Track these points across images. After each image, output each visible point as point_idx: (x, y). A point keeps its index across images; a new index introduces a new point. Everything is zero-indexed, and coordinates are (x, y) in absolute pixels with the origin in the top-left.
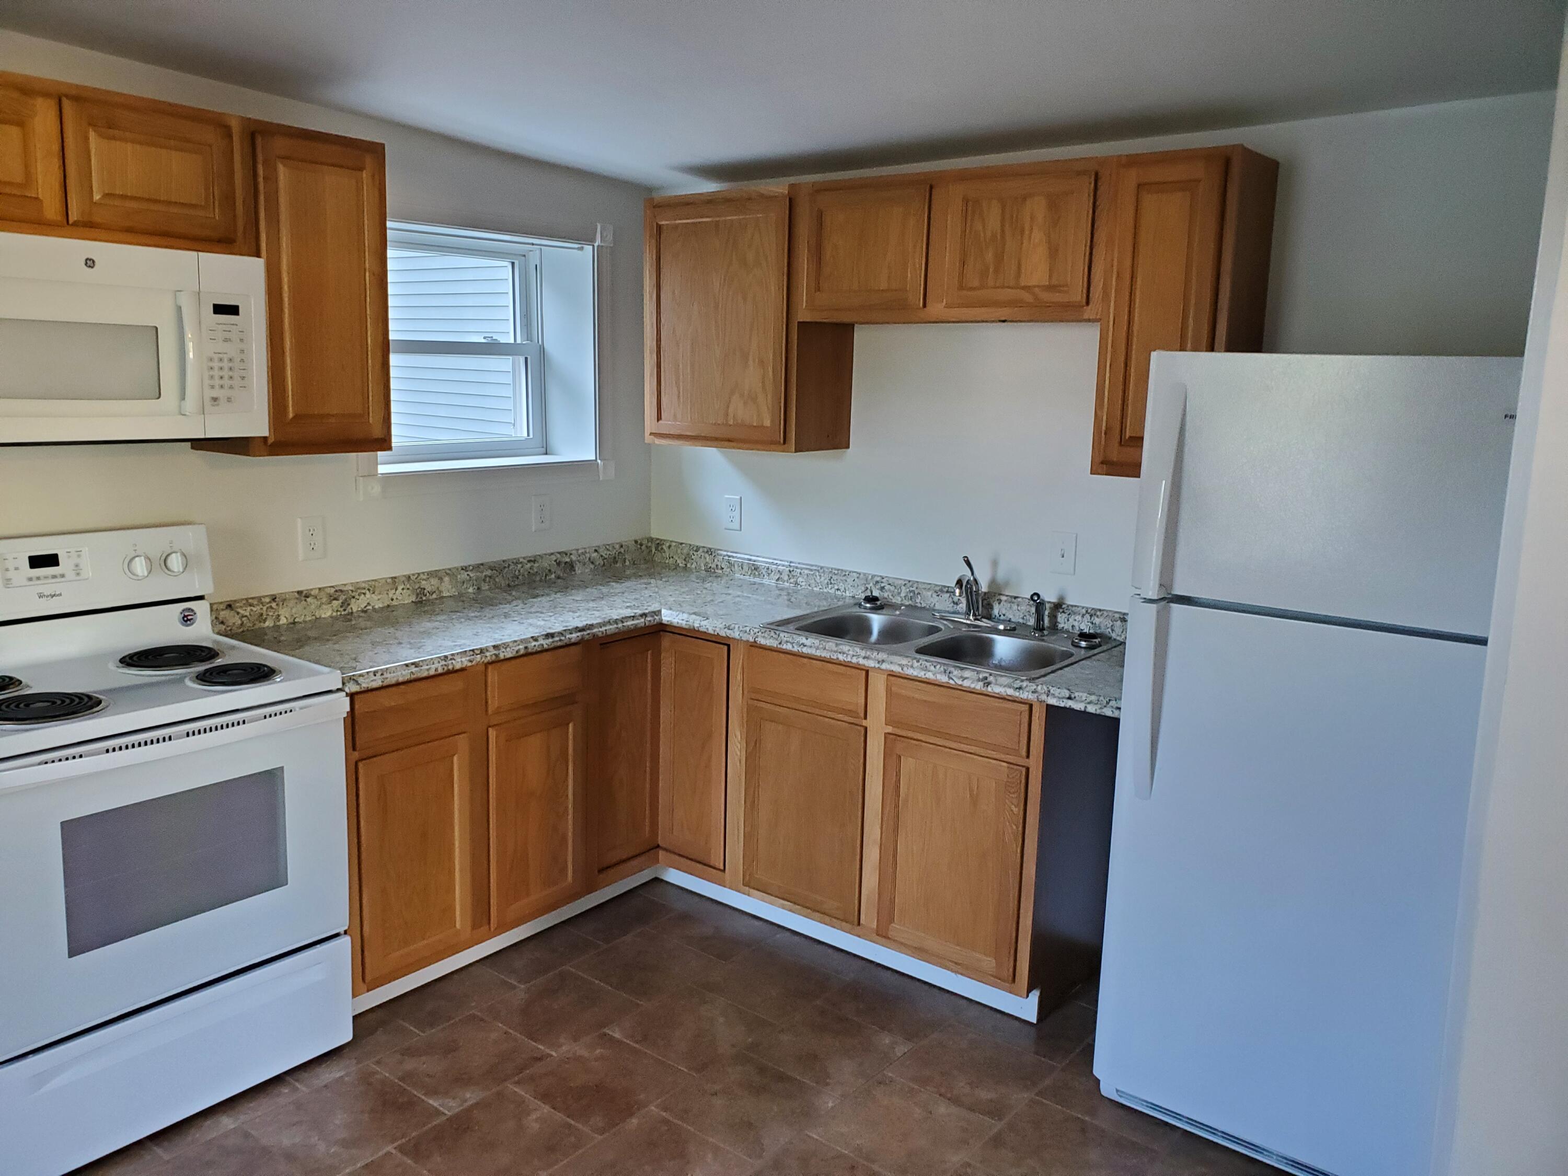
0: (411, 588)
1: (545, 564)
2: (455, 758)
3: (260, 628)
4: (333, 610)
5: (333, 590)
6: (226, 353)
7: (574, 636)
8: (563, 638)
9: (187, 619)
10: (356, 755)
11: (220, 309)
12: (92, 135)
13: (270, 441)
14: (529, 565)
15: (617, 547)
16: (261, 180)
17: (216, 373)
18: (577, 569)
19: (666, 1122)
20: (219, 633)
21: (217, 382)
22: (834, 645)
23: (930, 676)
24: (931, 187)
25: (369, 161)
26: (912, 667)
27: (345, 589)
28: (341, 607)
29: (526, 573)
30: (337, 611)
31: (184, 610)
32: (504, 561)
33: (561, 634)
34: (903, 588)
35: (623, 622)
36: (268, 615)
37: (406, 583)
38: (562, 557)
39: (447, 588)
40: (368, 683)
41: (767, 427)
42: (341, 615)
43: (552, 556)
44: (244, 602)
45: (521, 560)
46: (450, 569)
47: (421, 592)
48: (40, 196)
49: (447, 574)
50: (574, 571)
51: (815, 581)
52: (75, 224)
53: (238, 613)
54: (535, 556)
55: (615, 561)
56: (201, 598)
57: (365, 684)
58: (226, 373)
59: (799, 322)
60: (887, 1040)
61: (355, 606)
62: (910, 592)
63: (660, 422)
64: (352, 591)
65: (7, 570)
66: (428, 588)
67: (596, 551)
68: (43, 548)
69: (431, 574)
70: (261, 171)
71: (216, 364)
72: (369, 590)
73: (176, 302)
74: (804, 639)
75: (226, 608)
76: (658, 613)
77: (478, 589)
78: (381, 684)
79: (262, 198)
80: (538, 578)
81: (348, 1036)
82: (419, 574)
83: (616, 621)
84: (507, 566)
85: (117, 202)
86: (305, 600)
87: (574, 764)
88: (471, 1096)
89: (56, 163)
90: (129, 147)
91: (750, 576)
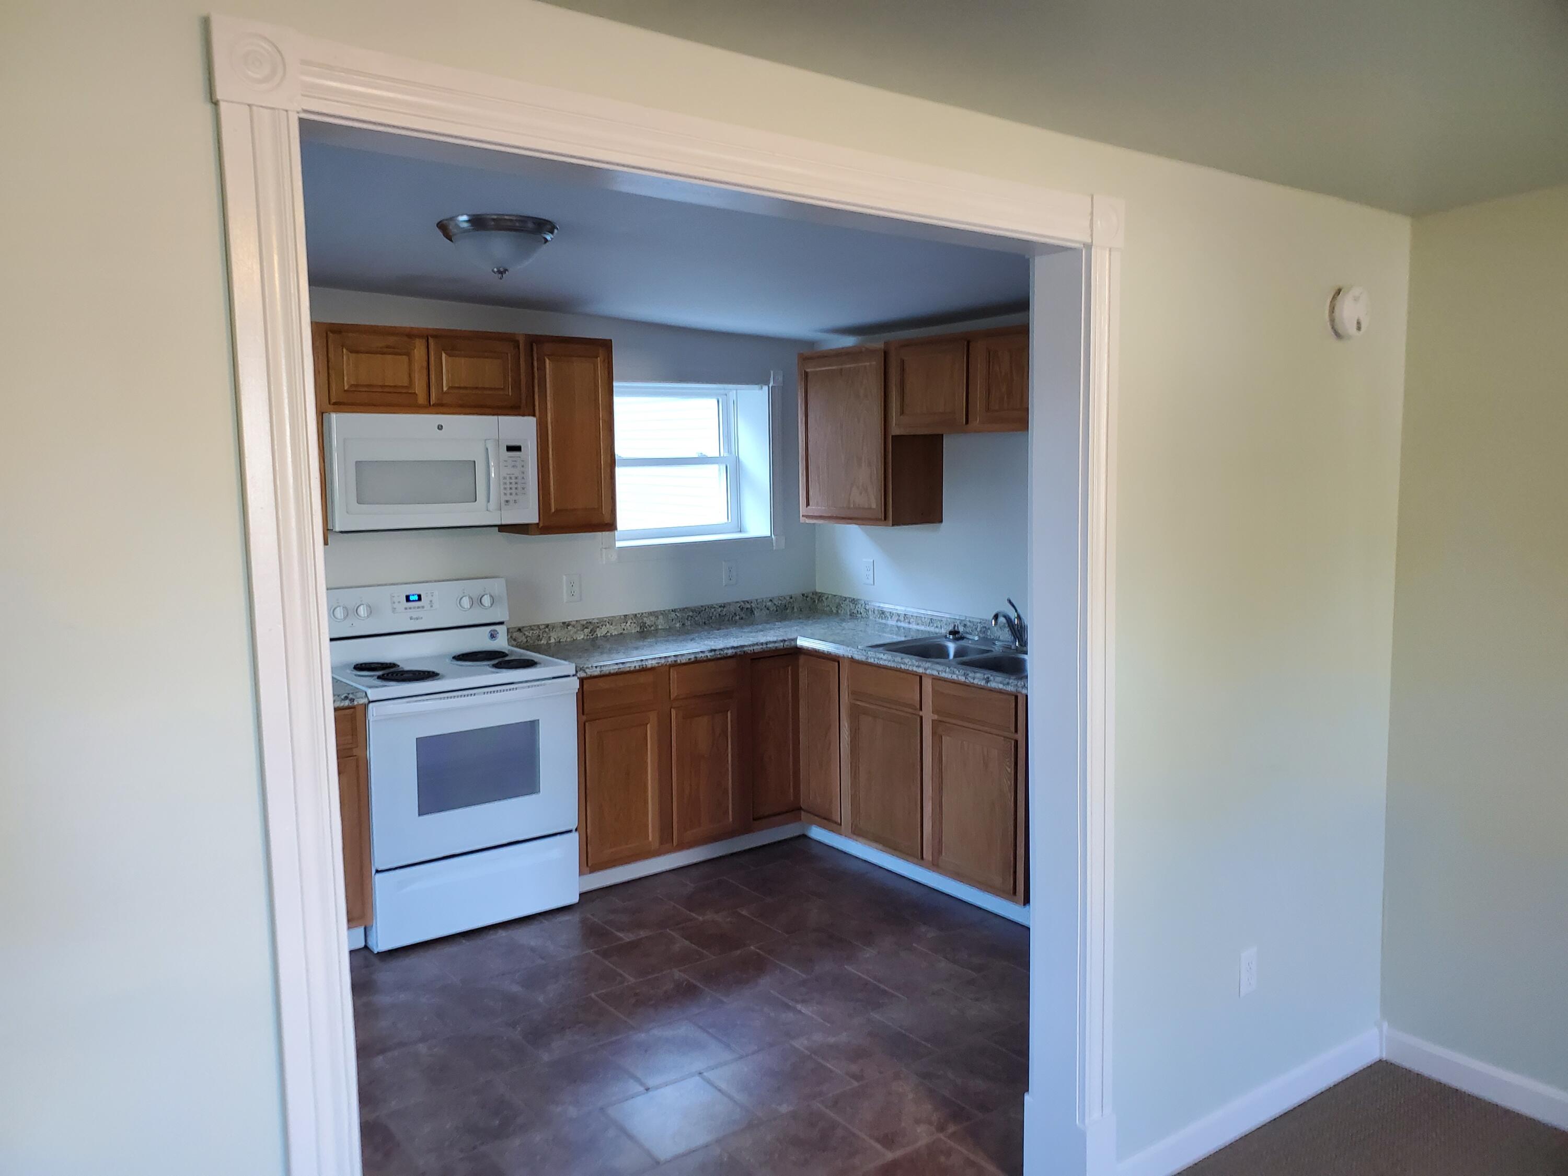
0: (636, 622)
1: (732, 609)
2: (648, 726)
3: (538, 645)
4: (585, 635)
5: (585, 622)
6: (513, 474)
7: (730, 652)
8: (722, 652)
9: (493, 636)
10: (584, 718)
11: (510, 449)
12: (444, 355)
13: (541, 525)
14: (720, 609)
15: (788, 598)
16: (536, 369)
17: (508, 486)
18: (756, 613)
19: (758, 954)
20: (512, 646)
21: (508, 491)
22: (900, 659)
23: (954, 677)
24: (968, 343)
25: (602, 352)
26: (945, 672)
27: (594, 621)
28: (590, 633)
29: (718, 615)
30: (588, 635)
31: (491, 631)
32: (702, 606)
33: (721, 650)
34: (979, 625)
35: (767, 644)
36: (543, 636)
37: (633, 619)
38: (745, 604)
39: (661, 623)
40: (591, 672)
41: (874, 509)
42: (590, 638)
43: (738, 604)
44: (529, 627)
45: (715, 606)
46: (664, 611)
47: (643, 626)
48: (417, 392)
49: (662, 614)
50: (754, 614)
51: (922, 621)
52: (434, 405)
53: (525, 634)
54: (724, 604)
55: (786, 608)
56: (501, 623)
57: (590, 672)
58: (514, 486)
59: (892, 436)
60: (923, 929)
61: (600, 633)
62: (983, 627)
63: (808, 507)
64: (598, 623)
65: (394, 603)
66: (648, 623)
67: (771, 600)
68: (413, 590)
69: (651, 614)
70: (535, 364)
71: (508, 481)
72: (608, 622)
73: (485, 445)
74: (882, 655)
75: (517, 631)
76: (795, 639)
77: (683, 624)
78: (599, 673)
79: (536, 381)
80: (727, 619)
81: (575, 899)
82: (642, 614)
83: (762, 644)
84: (704, 609)
85: (456, 391)
86: (567, 628)
87: (732, 738)
88: (643, 934)
89: (425, 372)
90: (463, 360)
91: (879, 618)
